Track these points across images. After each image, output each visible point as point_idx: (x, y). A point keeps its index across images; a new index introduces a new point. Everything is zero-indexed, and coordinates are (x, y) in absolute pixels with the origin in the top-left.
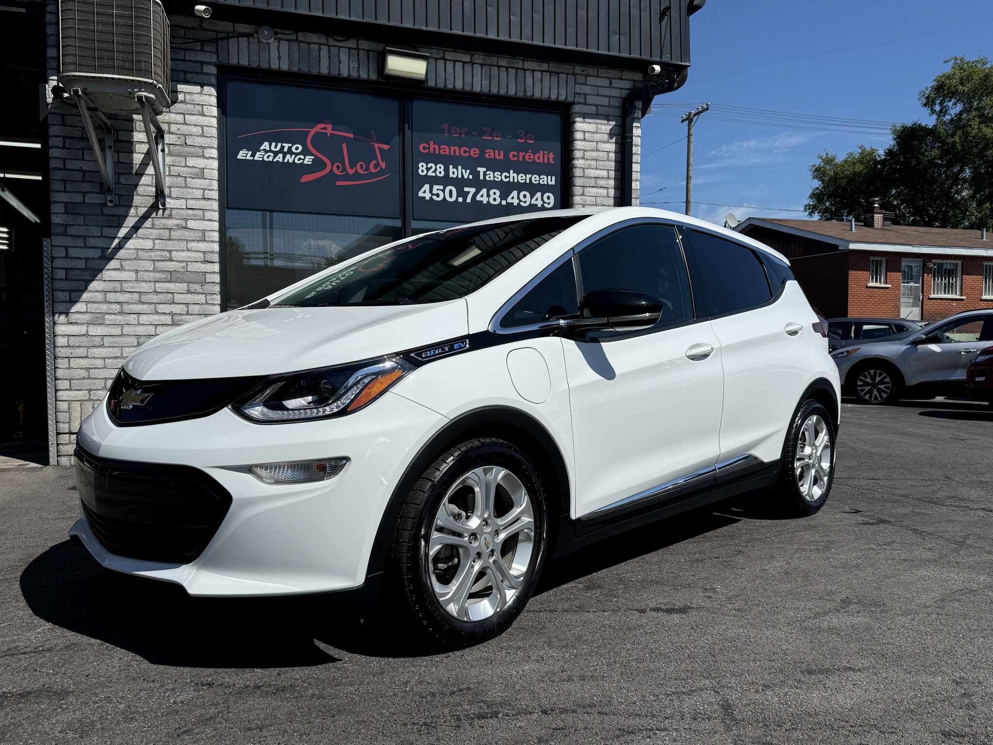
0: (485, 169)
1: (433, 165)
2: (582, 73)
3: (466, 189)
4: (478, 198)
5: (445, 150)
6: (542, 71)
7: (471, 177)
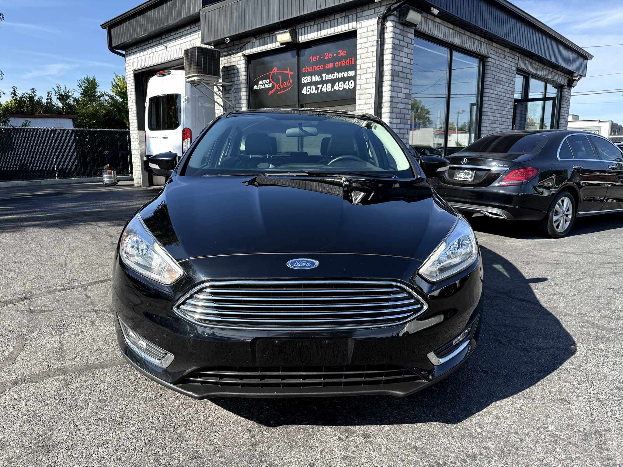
0: (325, 74)
1: (306, 77)
2: (360, 11)
3: (318, 86)
4: (323, 90)
5: (312, 69)
6: (341, 18)
7: (320, 80)
